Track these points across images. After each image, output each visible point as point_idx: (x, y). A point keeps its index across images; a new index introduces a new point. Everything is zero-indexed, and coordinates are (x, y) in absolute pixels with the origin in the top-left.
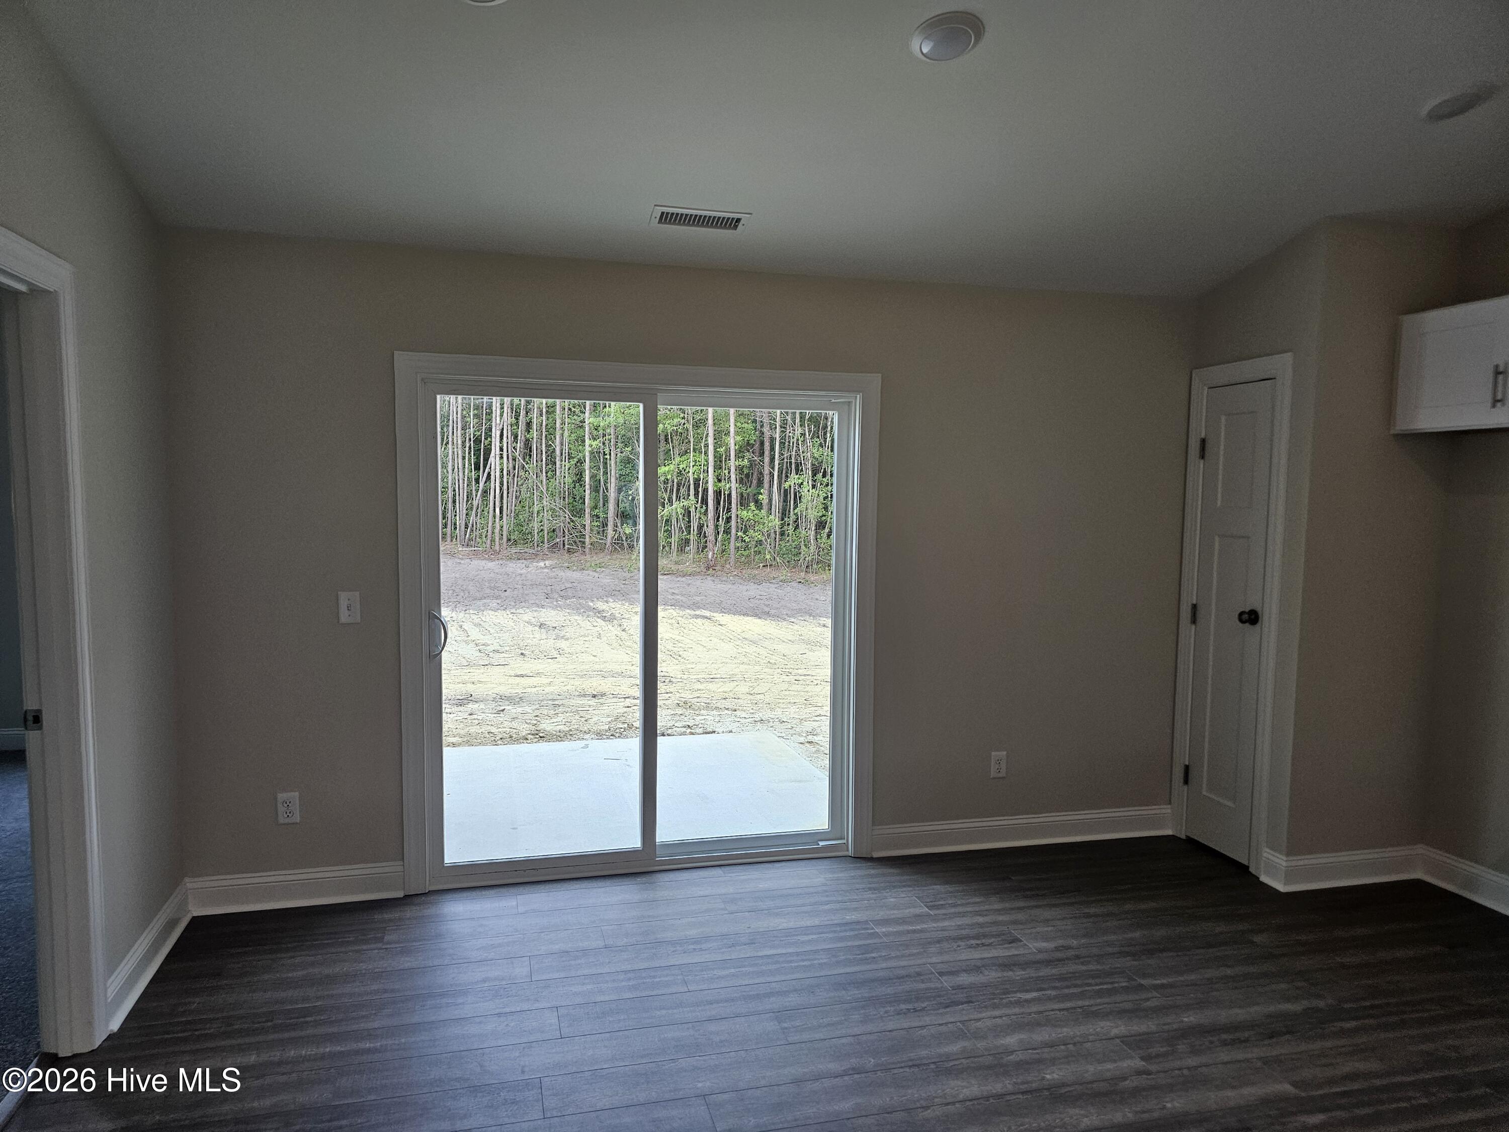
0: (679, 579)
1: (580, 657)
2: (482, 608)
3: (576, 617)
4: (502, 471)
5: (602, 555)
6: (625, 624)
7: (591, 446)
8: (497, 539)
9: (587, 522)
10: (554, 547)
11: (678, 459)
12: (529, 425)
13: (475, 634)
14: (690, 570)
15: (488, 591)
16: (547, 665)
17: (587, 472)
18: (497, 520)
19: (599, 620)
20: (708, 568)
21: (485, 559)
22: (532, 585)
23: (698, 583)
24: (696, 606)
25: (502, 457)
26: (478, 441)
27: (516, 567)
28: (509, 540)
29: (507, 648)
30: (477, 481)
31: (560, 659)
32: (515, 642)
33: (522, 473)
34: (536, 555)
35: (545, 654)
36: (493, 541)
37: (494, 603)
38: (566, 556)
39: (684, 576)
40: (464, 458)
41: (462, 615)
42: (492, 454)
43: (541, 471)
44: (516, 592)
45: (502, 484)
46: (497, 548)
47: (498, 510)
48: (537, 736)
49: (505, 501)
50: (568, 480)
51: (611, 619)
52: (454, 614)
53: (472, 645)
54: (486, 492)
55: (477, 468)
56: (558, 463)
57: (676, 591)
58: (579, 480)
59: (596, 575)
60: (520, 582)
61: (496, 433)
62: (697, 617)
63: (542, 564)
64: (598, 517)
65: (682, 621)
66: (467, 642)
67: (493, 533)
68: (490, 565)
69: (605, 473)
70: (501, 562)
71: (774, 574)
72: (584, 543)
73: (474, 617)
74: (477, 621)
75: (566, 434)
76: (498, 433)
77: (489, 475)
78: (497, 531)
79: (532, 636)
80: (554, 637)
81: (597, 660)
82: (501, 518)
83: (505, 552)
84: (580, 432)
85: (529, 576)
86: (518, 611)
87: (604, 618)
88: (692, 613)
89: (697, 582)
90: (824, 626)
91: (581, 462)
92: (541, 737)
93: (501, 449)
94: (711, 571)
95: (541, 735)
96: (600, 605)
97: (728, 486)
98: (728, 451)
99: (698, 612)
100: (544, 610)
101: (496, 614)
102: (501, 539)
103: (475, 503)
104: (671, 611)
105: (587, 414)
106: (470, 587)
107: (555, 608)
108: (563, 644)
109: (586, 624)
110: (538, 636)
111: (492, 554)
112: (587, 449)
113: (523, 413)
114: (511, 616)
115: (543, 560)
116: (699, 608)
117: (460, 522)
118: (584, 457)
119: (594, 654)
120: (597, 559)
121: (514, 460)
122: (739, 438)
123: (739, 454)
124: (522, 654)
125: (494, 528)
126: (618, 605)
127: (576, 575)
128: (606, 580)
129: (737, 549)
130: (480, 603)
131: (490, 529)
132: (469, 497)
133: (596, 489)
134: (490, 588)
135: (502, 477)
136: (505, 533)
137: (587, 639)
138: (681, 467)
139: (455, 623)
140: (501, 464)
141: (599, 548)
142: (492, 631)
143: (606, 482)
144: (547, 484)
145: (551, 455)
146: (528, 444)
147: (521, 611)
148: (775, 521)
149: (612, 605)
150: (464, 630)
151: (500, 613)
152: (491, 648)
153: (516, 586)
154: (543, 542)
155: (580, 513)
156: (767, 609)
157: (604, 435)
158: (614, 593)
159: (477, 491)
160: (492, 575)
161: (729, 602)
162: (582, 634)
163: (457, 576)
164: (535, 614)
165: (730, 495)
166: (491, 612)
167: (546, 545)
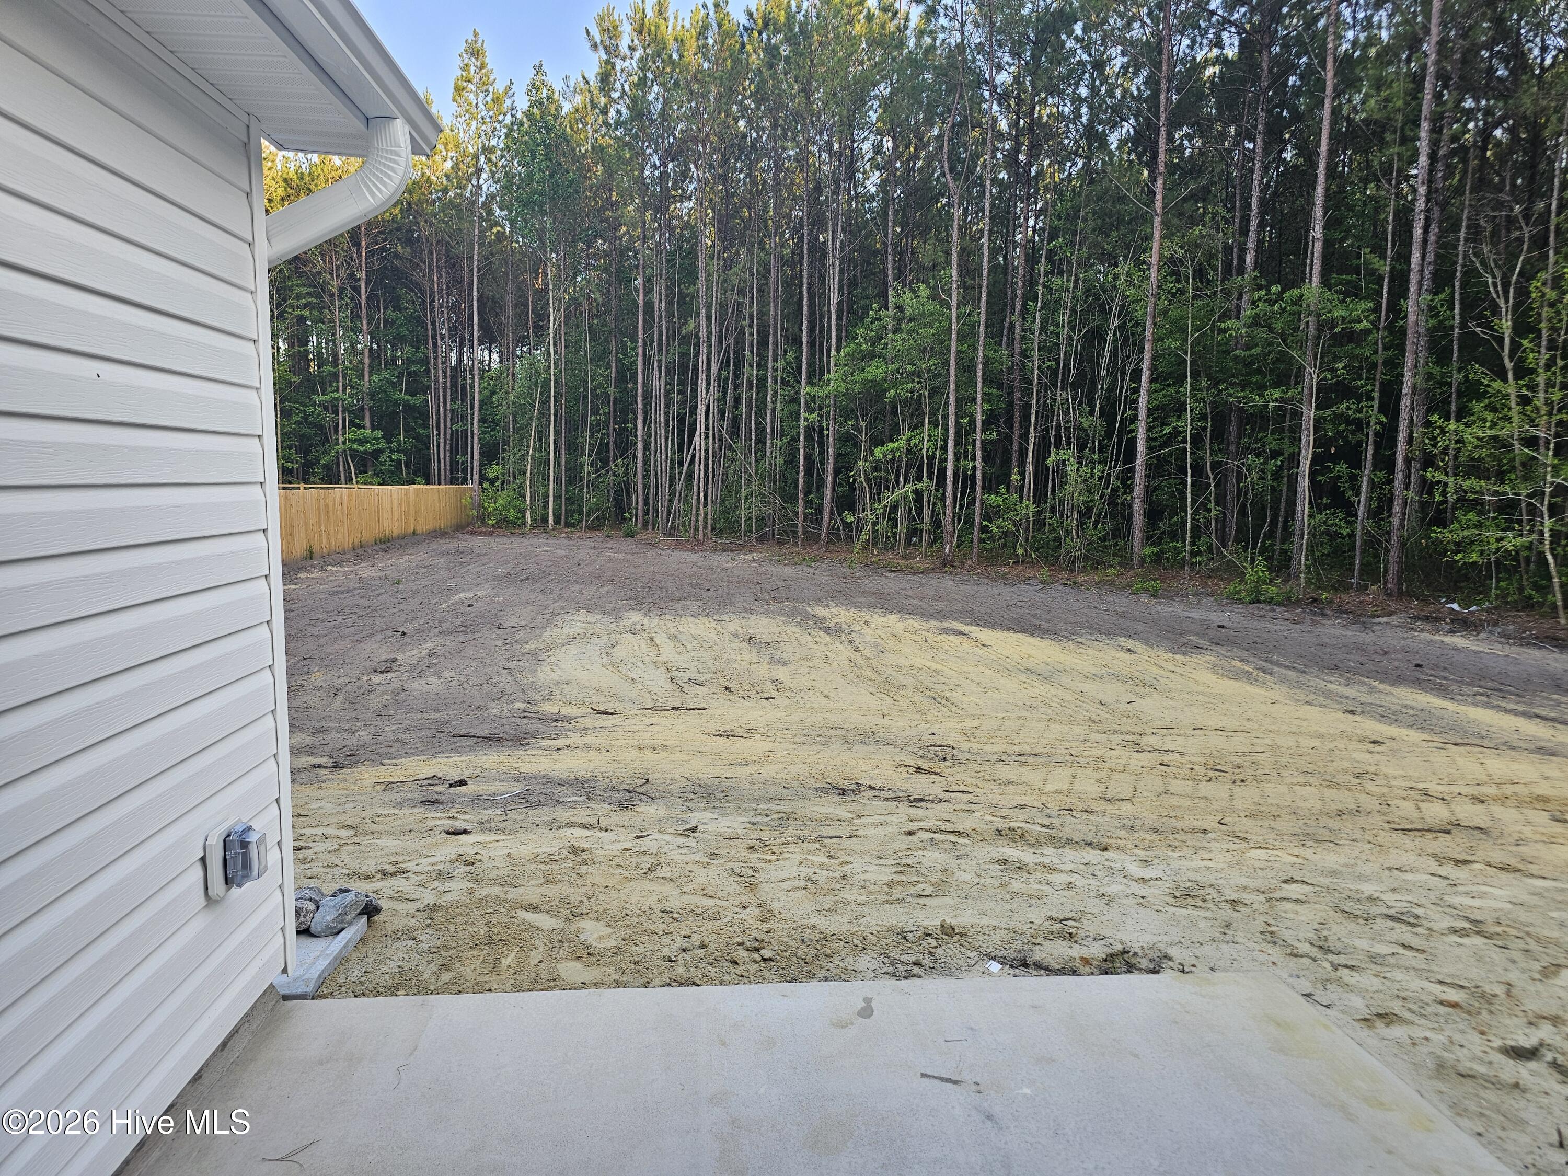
0: (910, 577)
1: (806, 698)
2: (680, 612)
3: (794, 629)
4: (707, 451)
5: (815, 547)
6: (857, 641)
7: (807, 419)
8: (701, 528)
9: (801, 509)
10: (762, 539)
11: (907, 434)
12: (737, 401)
13: (668, 651)
14: (922, 566)
15: (689, 589)
16: (760, 713)
17: (802, 451)
18: (701, 507)
19: (822, 633)
20: (944, 564)
21: (688, 550)
22: (739, 582)
23: (935, 582)
24: (941, 615)
25: (707, 437)
26: (682, 420)
27: (721, 560)
28: (713, 529)
29: (707, 676)
30: (681, 464)
31: (781, 700)
32: (718, 666)
33: (729, 454)
34: (744, 546)
35: (758, 688)
36: (697, 529)
37: (694, 606)
38: (776, 548)
39: (915, 574)
40: (667, 439)
41: (655, 621)
42: (698, 433)
43: (750, 451)
44: (720, 592)
45: (707, 466)
46: (701, 538)
47: (702, 495)
48: (757, 956)
49: (710, 486)
50: (780, 461)
51: (834, 631)
52: (646, 621)
53: (662, 669)
54: (690, 476)
55: (681, 450)
56: (768, 442)
57: (910, 593)
58: (791, 462)
59: (812, 571)
60: (726, 579)
61: (701, 409)
62: (949, 631)
63: (749, 557)
64: (811, 502)
65: (931, 637)
66: (656, 664)
67: (697, 521)
68: (693, 557)
69: (821, 453)
70: (704, 554)
71: (1029, 572)
72: (795, 532)
73: (670, 624)
74: (673, 631)
75: (779, 407)
76: (704, 408)
77: (693, 456)
78: (701, 519)
79: (739, 657)
80: (767, 659)
81: (832, 705)
82: (706, 505)
83: (709, 543)
84: (793, 407)
85: (736, 572)
86: (722, 617)
87: (827, 630)
88: (939, 625)
89: (933, 581)
90: (1129, 650)
91: (796, 439)
92: (765, 960)
93: (707, 428)
94: (948, 568)
95: (767, 953)
96: (821, 611)
97: (971, 464)
98: (972, 423)
99: (946, 624)
100: (754, 617)
101: (697, 621)
102: (705, 527)
103: (678, 487)
104: (911, 621)
105: (803, 384)
106: (669, 584)
107: (766, 613)
108: (781, 673)
109: (806, 640)
110: (746, 657)
111: (696, 545)
112: (803, 423)
113: (730, 387)
114: (713, 624)
115: (751, 552)
116: (945, 618)
117: (662, 509)
118: (799, 433)
119: (826, 692)
120: (812, 551)
121: (720, 440)
122: (987, 407)
123: (987, 425)
124: (727, 688)
125: (697, 515)
126: (841, 611)
127: (788, 571)
128: (824, 577)
129: (981, 541)
130: (678, 605)
131: (693, 516)
132: (672, 479)
133: (809, 472)
134: (691, 585)
135: (707, 459)
136: (709, 522)
137: (811, 664)
138: (913, 442)
139: (645, 635)
140: (707, 444)
141: (811, 539)
142: (690, 647)
143: (822, 463)
144: (756, 466)
145: (761, 431)
146: (736, 421)
147: (725, 618)
148: (1029, 507)
149: (835, 611)
150: (656, 646)
151: (701, 620)
152: (686, 676)
153: (721, 584)
154: (751, 532)
155: (793, 499)
156: (1036, 622)
157: (821, 408)
158: (835, 594)
159: (680, 474)
160: (694, 569)
161: (983, 610)
162: (804, 655)
163: (656, 569)
164: (743, 622)
165: (974, 476)
166: (691, 619)
167: (754, 535)
